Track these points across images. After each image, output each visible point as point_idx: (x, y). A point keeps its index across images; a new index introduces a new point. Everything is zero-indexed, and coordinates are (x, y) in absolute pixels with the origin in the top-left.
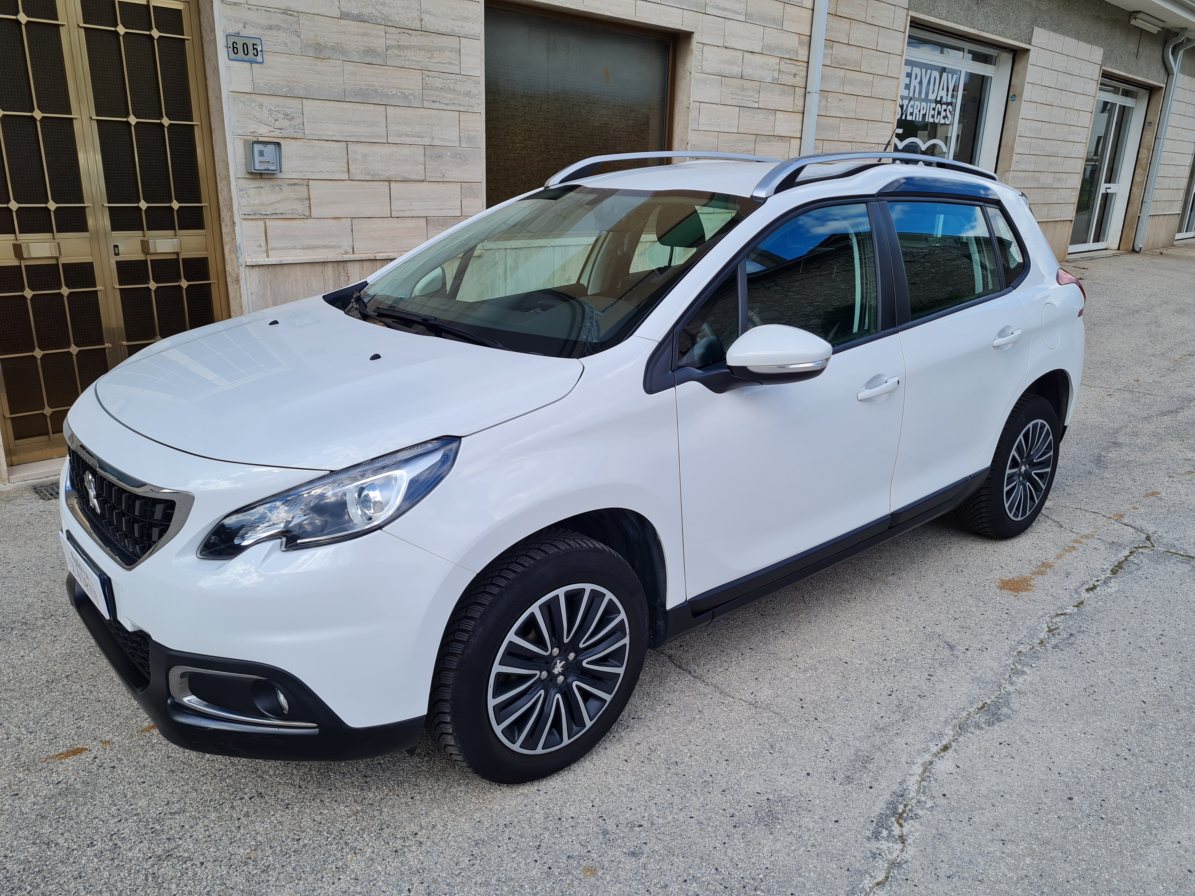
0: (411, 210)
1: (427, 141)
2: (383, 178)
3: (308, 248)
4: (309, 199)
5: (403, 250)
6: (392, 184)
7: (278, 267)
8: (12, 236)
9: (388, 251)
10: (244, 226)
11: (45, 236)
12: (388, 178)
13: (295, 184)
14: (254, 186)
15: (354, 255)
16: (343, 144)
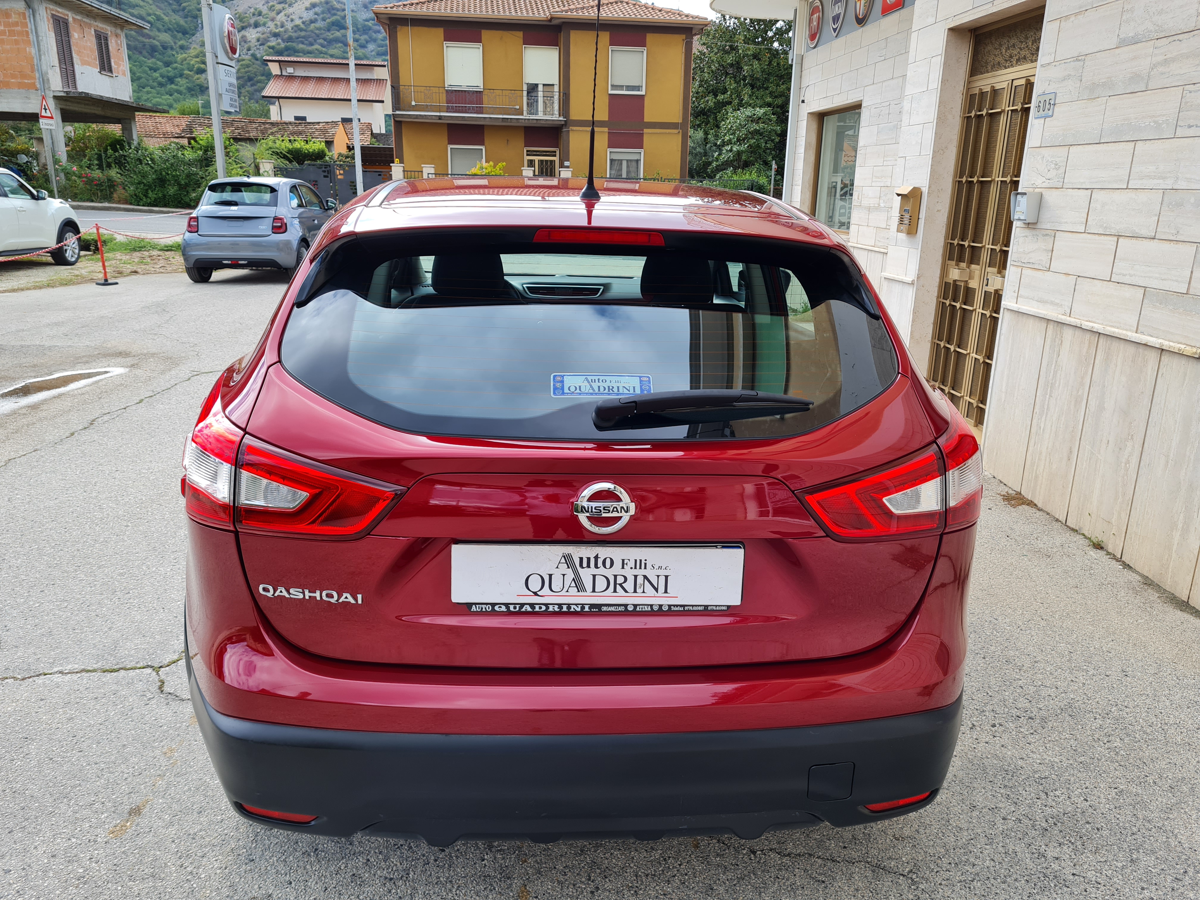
0: (1131, 276)
1: (1169, 184)
2: (1113, 232)
3: (1041, 301)
4: (1052, 251)
5: (1111, 324)
6: (1121, 240)
7: (1020, 315)
8: (954, 263)
9: (1097, 321)
10: (1011, 271)
11: (963, 265)
12: (1118, 232)
13: (1047, 235)
14: (1024, 235)
15: (1068, 318)
16: (1090, 191)
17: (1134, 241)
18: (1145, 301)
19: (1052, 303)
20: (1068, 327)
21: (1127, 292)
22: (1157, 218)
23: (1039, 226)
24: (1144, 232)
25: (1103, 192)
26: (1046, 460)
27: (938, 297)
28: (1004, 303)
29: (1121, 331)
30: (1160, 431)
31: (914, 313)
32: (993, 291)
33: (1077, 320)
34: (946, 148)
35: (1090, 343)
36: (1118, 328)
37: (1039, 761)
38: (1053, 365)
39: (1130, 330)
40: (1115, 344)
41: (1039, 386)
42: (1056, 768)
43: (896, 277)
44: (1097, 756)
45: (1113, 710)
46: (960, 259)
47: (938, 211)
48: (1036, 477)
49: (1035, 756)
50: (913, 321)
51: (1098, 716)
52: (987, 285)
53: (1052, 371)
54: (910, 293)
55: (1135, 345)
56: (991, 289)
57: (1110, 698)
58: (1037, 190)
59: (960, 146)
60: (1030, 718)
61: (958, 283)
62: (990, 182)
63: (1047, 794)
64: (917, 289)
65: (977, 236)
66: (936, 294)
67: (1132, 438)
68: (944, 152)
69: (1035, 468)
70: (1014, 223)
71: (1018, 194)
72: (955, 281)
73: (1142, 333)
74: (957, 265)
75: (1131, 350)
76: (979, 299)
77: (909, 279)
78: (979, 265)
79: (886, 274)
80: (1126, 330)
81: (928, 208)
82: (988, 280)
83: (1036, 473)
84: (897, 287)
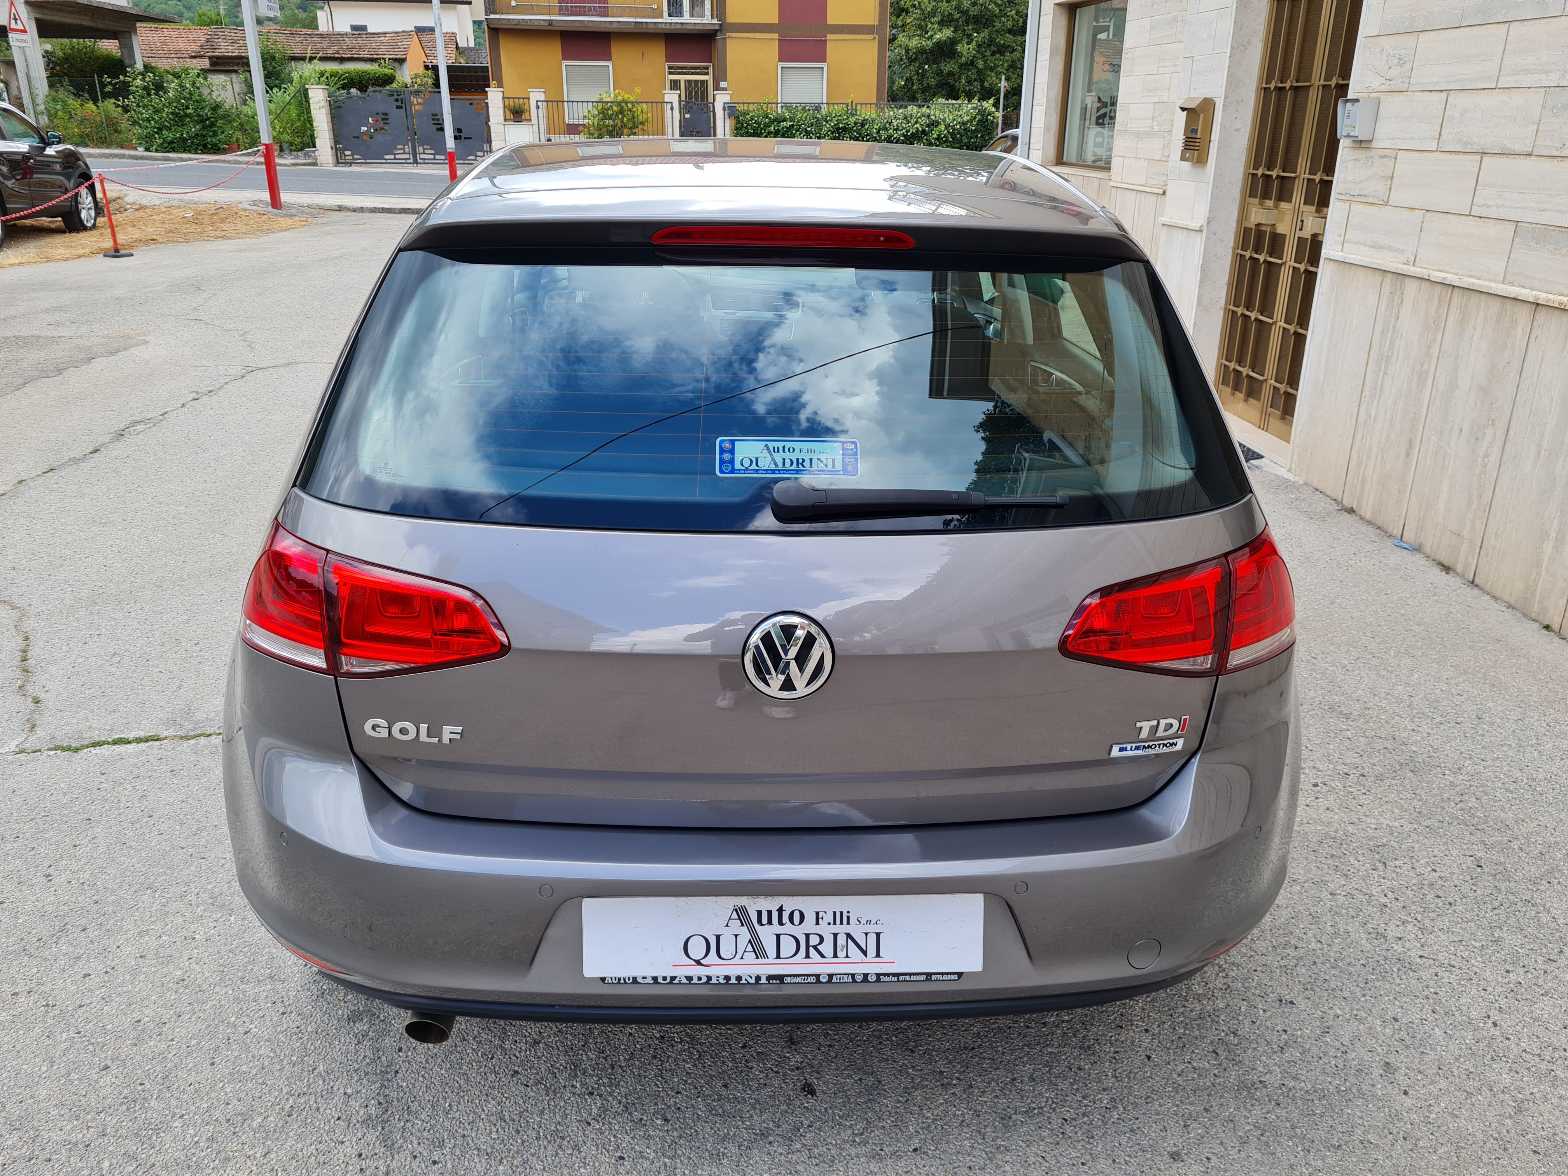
0: (1498, 207)
1: (1554, 79)
2: (1476, 148)
3: (1376, 246)
4: (1392, 177)
5: (1470, 273)
6: (1486, 159)
7: (1347, 266)
8: (1256, 201)
9: (1451, 270)
10: (1335, 207)
11: (1270, 203)
12: (1482, 148)
13: (1385, 156)
14: (1354, 157)
15: (1412, 268)
16: (1445, 94)
17: (1504, 159)
18: (1517, 240)
19: (1391, 249)
20: (1411, 280)
21: (1492, 230)
22: (1535, 127)
23: (1374, 144)
24: (1518, 147)
25: (1463, 94)
26: (1377, 457)
27: (1234, 249)
28: (1325, 252)
29: (1482, 282)
30: (1530, 413)
31: (1203, 270)
32: (1309, 237)
33: (1424, 270)
34: (1249, 42)
35: (1440, 300)
36: (1478, 279)
37: (1373, 826)
38: (1390, 333)
39: (1495, 281)
40: (1475, 298)
41: (1370, 361)
42: (1396, 834)
43: (1180, 223)
44: (1447, 818)
45: (1466, 764)
46: (1266, 196)
47: (1237, 130)
48: (1364, 481)
49: (1369, 820)
50: (1201, 281)
51: (1447, 772)
52: (1301, 229)
53: (1388, 341)
54: (1198, 243)
55: (1501, 299)
56: (1307, 233)
57: (1463, 750)
58: (1372, 95)
59: (1267, 40)
60: (1363, 775)
61: (1263, 228)
62: (1309, 87)
63: (1385, 863)
64: (1207, 238)
65: (1289, 164)
66: (1231, 244)
67: (1493, 424)
68: (1246, 49)
69: (1362, 469)
70: (1341, 142)
71: (1348, 101)
72: (1258, 225)
73: (1511, 283)
74: (1261, 204)
75: (1495, 306)
76: (1290, 249)
77: (1196, 225)
78: (1290, 202)
79: (1165, 220)
80: (1490, 280)
81: (1223, 126)
82: (1302, 221)
83: (1363, 475)
84: (1180, 236)
